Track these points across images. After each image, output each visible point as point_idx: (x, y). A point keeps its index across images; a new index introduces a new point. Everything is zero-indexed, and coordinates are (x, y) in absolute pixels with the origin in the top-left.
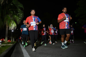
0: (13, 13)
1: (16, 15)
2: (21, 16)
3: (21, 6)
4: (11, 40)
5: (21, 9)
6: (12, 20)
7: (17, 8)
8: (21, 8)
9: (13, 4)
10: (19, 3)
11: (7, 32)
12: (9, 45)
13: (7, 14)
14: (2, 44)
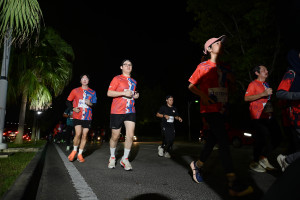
0: (46, 66)
1: (53, 72)
2: (66, 77)
3: (69, 50)
4: (33, 137)
5: (68, 58)
6: (41, 83)
7: (56, 55)
8: (68, 55)
9: (46, 42)
10: (63, 43)
11: (24, 115)
12: (29, 150)
13: (28, 67)
14: (8, 148)
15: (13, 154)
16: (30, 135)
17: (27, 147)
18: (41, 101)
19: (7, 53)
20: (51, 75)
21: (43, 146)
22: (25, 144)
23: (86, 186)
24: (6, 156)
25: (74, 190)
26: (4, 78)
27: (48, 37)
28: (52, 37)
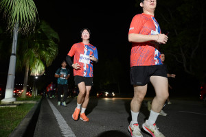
0: (41, 46)
1: (46, 50)
2: (54, 54)
3: (56, 36)
4: (33, 93)
5: (55, 40)
6: (38, 58)
7: (47, 39)
9: (41, 30)
10: (52, 30)
11: (27, 79)
12: (30, 102)
13: (29, 48)
14: (17, 100)
15: (20, 105)
16: (31, 92)
17: (29, 100)
18: (38, 70)
19: (15, 38)
20: (44, 52)
21: (39, 100)
22: (28, 98)
23: (67, 126)
24: (15, 106)
25: (60, 129)
26: (14, 55)
27: (42, 27)
28: (44, 27)
